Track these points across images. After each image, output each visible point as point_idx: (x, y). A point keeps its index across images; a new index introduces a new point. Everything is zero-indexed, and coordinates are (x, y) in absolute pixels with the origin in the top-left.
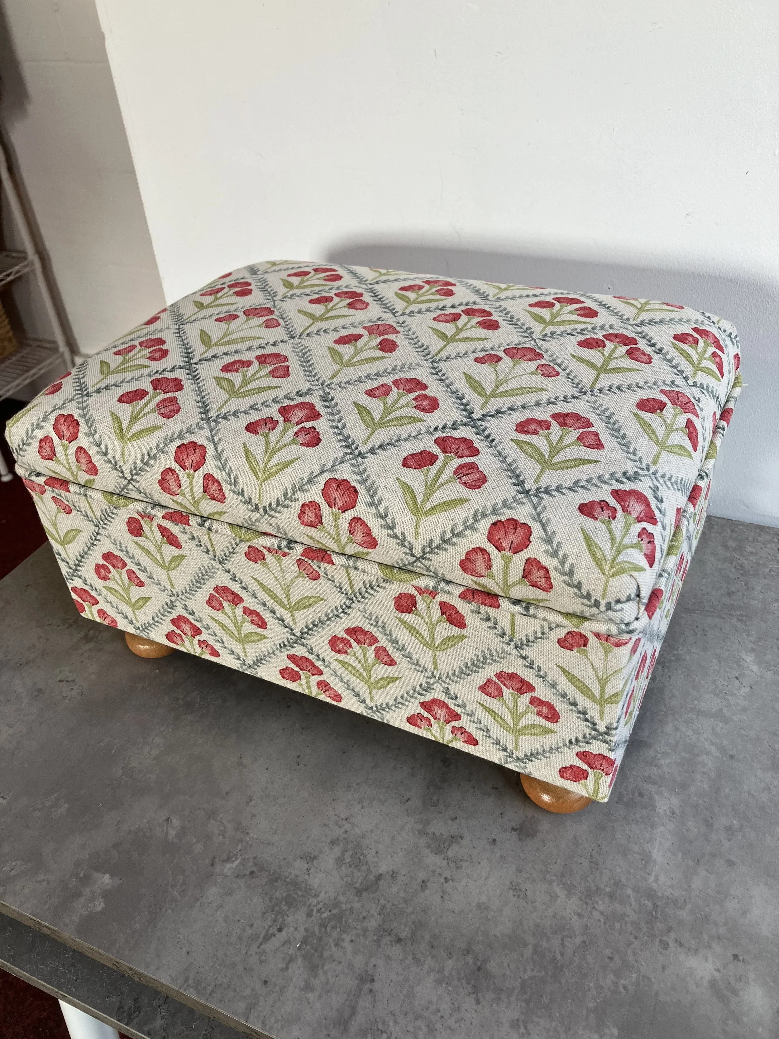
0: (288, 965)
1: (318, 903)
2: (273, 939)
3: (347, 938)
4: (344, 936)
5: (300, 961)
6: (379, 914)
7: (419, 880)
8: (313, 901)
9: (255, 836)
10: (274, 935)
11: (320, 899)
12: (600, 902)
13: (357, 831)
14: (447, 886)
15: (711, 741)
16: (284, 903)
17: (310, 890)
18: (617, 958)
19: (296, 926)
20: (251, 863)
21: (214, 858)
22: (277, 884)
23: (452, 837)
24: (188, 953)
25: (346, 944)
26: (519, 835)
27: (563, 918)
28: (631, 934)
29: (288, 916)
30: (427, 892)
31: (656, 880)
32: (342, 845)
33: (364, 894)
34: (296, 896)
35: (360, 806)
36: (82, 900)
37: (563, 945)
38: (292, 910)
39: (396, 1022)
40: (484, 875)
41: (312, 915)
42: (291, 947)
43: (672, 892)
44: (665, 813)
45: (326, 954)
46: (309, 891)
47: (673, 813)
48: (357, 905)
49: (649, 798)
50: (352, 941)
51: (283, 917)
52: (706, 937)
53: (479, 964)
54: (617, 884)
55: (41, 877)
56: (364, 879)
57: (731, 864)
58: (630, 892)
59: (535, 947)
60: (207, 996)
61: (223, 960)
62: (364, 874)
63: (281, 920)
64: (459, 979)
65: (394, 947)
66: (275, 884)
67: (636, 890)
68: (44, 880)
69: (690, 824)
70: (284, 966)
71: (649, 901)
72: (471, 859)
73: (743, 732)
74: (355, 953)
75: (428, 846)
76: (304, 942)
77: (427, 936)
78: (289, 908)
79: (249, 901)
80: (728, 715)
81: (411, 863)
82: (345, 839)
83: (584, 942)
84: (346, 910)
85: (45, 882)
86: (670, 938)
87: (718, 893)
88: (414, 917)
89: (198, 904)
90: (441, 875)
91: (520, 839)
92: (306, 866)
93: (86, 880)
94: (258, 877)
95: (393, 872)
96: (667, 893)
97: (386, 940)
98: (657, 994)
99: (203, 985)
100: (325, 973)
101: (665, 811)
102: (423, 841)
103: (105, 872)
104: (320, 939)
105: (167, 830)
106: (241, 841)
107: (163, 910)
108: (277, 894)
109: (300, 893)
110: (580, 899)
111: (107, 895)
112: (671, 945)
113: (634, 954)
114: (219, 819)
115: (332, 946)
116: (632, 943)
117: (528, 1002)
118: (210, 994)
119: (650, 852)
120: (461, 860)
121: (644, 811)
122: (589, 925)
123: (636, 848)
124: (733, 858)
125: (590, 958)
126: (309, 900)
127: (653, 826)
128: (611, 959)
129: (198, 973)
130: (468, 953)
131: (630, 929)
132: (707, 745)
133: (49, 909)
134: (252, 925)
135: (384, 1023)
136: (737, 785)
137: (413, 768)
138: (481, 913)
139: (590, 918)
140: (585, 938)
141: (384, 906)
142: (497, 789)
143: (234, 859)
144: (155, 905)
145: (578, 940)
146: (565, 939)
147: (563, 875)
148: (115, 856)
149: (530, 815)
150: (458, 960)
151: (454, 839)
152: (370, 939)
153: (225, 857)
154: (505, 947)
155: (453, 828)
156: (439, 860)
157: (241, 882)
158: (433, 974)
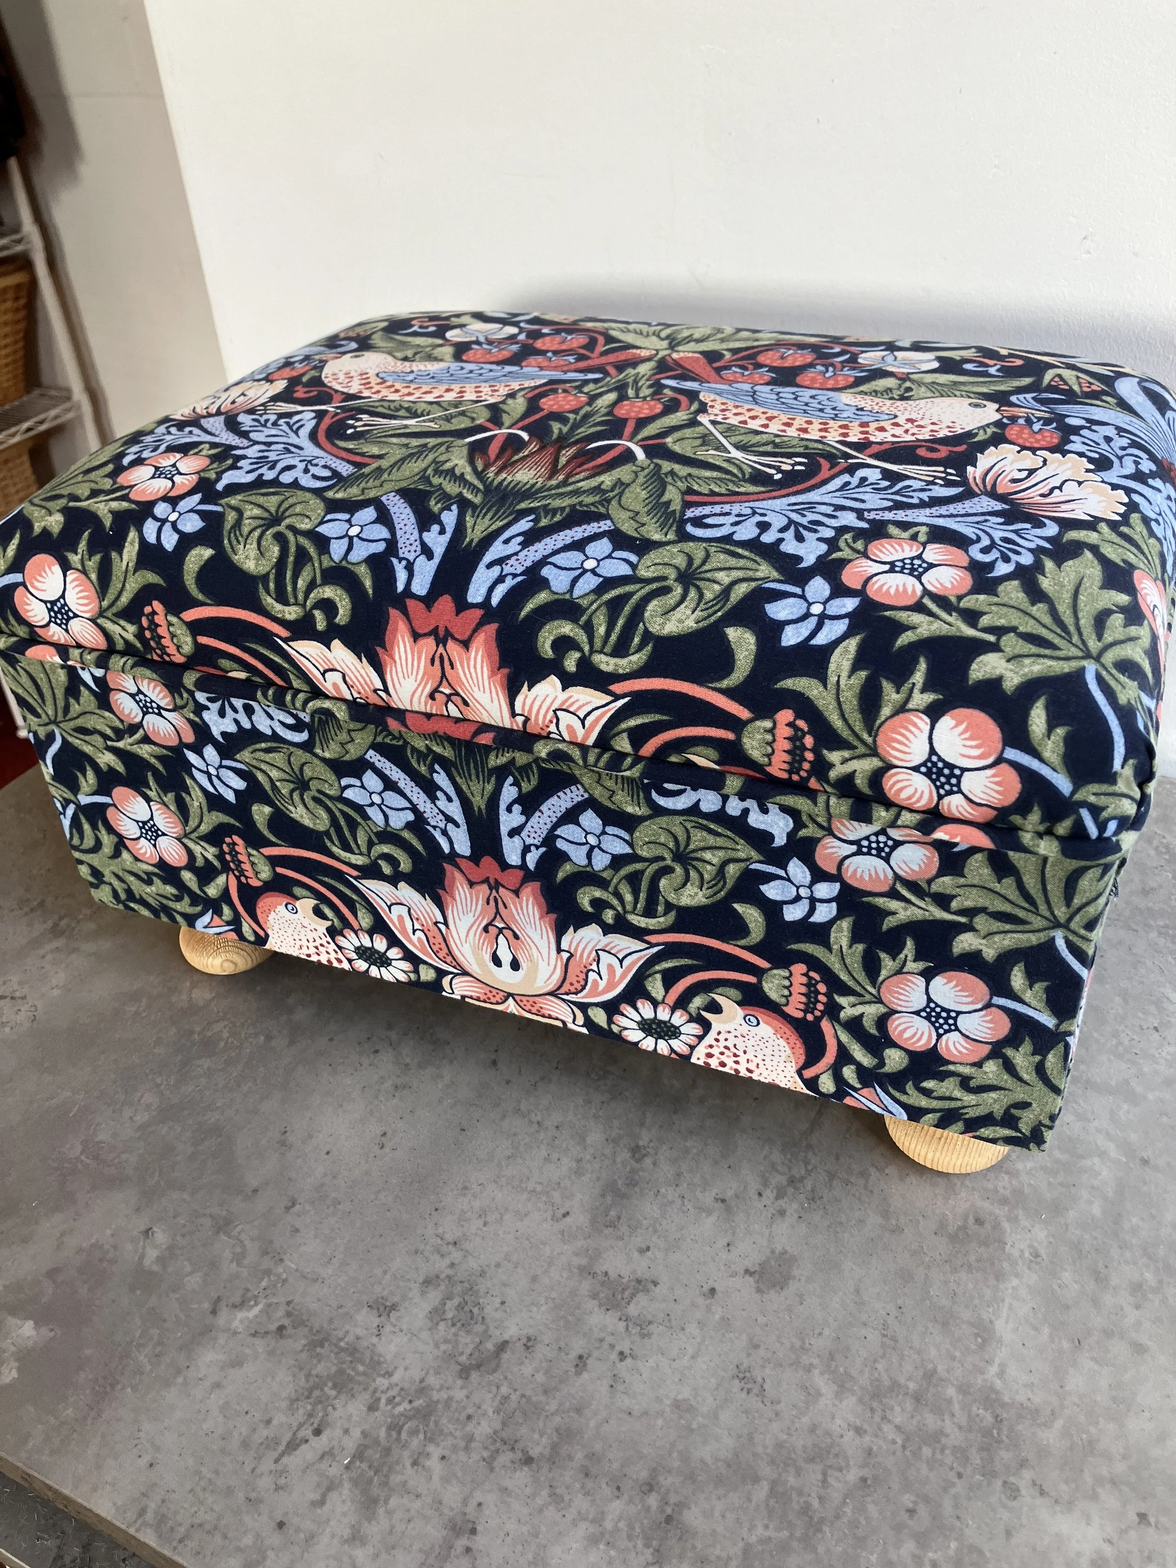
0: (324, 1496)
1: (391, 1387)
2: (304, 1447)
3: (435, 1451)
4: (431, 1448)
5: (346, 1489)
6: (497, 1411)
7: (573, 1355)
8: (382, 1383)
9: (293, 1266)
10: (307, 1441)
11: (396, 1378)
12: (898, 1409)
13: (473, 1264)
14: (623, 1367)
15: (1108, 1134)
16: (330, 1384)
17: (379, 1363)
18: (923, 1511)
19: (346, 1426)
20: (281, 1313)
21: (219, 1299)
22: (322, 1351)
23: (639, 1282)
24: (151, 1465)
25: (433, 1463)
26: (757, 1282)
27: (828, 1433)
28: (952, 1468)
29: (334, 1409)
30: (585, 1375)
31: (1001, 1374)
32: (443, 1287)
34: (353, 1373)
35: (481, 1222)
37: (824, 1481)
38: (343, 1397)
40: (690, 1351)
41: (377, 1409)
42: (334, 1464)
43: (1031, 1396)
44: (1022, 1256)
45: (396, 1479)
46: (376, 1365)
47: (1037, 1256)
48: (459, 1394)
49: (994, 1228)
50: (443, 1458)
51: (325, 1409)
52: (1089, 1480)
53: (669, 1511)
54: (930, 1376)
56: (477, 1348)
57: (1139, 1349)
58: (951, 1392)
59: (774, 1484)
60: (175, 1544)
61: (210, 1480)
62: (477, 1340)
63: (320, 1414)
64: (630, 1537)
65: (518, 1473)
66: (318, 1350)
67: (964, 1390)
69: (1067, 1276)
70: (317, 1497)
71: (986, 1409)
72: (670, 1321)
73: (1165, 1119)
74: (446, 1480)
75: (594, 1296)
76: (359, 1455)
77: (579, 1456)
78: (339, 1393)
79: (269, 1380)
80: (1139, 1090)
81: (562, 1323)
82: (449, 1277)
83: (864, 1480)
84: (438, 1401)
86: (1023, 1480)
87: (1114, 1399)
88: (557, 1419)
89: (180, 1380)
90: (612, 1346)
91: (759, 1290)
92: (376, 1321)
94: (290, 1337)
95: (529, 1339)
96: (1021, 1398)
97: (505, 1458)
99: (170, 1523)
100: (389, 1513)
101: (1022, 1251)
102: (586, 1286)
103: (27, 1318)
104: (387, 1451)
105: (144, 1248)
106: (268, 1272)
107: (119, 1387)
108: (321, 1369)
109: (361, 1368)
110: (860, 1400)
111: (25, 1357)
112: (1024, 1492)
113: (956, 1506)
114: (235, 1233)
115: (408, 1464)
116: (953, 1485)
118: (180, 1541)
119: (991, 1322)
120: (650, 1323)
121: (982, 1250)
122: (875, 1448)
123: (967, 1315)
124: (1143, 1339)
125: (873, 1510)
126: (374, 1381)
127: (999, 1276)
128: (911, 1512)
129: (163, 1501)
130: (651, 1489)
131: (949, 1459)
132: (1101, 1141)
134: (268, 1422)
136: (1153, 1211)
137: (578, 1161)
138: (681, 1417)
139: (876, 1436)
140: (865, 1472)
141: (506, 1398)
142: (723, 1201)
143: (252, 1303)
144: (105, 1378)
145: (853, 1476)
146: (830, 1472)
147: (832, 1357)
148: (49, 1288)
149: (779, 1248)
150: (631, 1501)
151: (642, 1285)
152: (475, 1456)
153: (237, 1299)
154: (719, 1481)
155: (641, 1266)
156: (611, 1320)
157: (260, 1345)
158: (583, 1525)
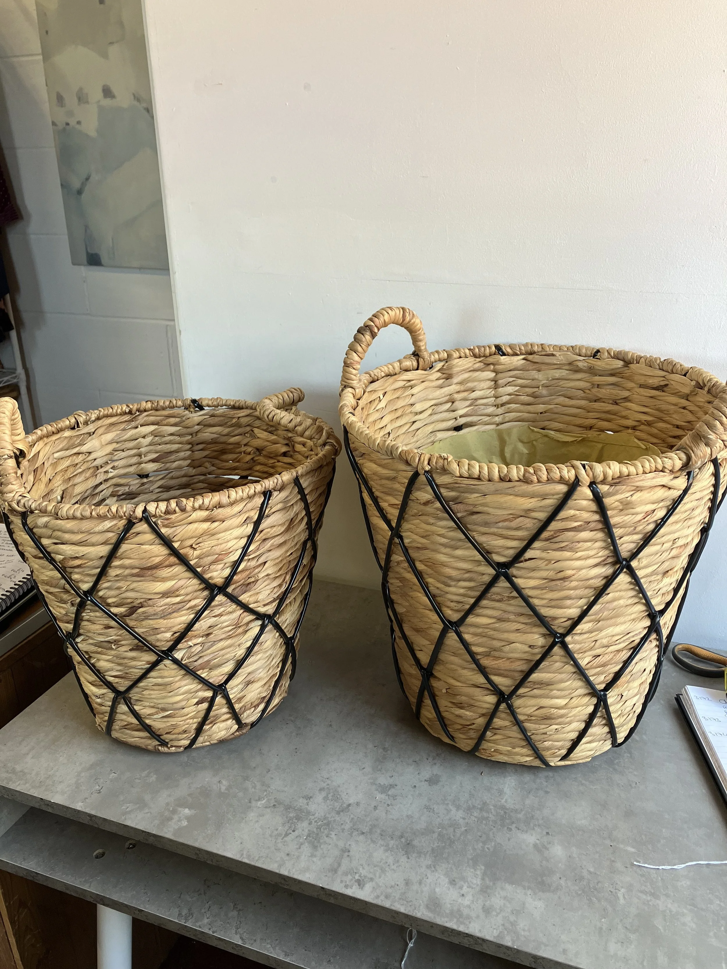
0: (300, 846)
1: (315, 818)
2: (290, 835)
4: (332, 832)
5: (306, 844)
6: (351, 822)
7: (373, 806)
8: (312, 817)
9: (274, 788)
10: (291, 833)
11: (316, 816)
12: (475, 812)
13: (335, 784)
14: (389, 808)
16: (295, 819)
18: (484, 836)
19: (303, 829)
20: (273, 801)
21: (251, 799)
22: (290, 810)
23: (391, 785)
24: (241, 843)
25: (333, 836)
26: (429, 783)
27: (455, 820)
28: (492, 825)
29: (298, 825)
30: (377, 811)
31: (506, 801)
32: (326, 791)
33: (341, 813)
34: (301, 816)
35: (335, 772)
36: (174, 821)
37: (454, 831)
38: (300, 822)
39: (363, 868)
40: (410, 802)
41: (312, 824)
42: (301, 838)
43: (515, 806)
45: (321, 841)
46: (308, 813)
48: (338, 818)
50: (336, 834)
51: (295, 825)
52: (532, 825)
53: (408, 842)
54: (485, 804)
55: (147, 811)
56: (341, 806)
57: (547, 792)
58: (491, 807)
59: (439, 833)
60: (256, 861)
61: (262, 845)
62: (341, 804)
64: (397, 849)
65: (360, 836)
66: (288, 810)
67: (495, 806)
68: (148, 813)
70: (298, 847)
71: (502, 810)
72: (402, 795)
74: (338, 840)
75: (377, 790)
76: (309, 836)
77: (379, 831)
78: (298, 821)
79: (274, 819)
81: (367, 798)
82: (328, 788)
83: (466, 830)
84: (331, 821)
85: (149, 814)
86: (513, 827)
87: (539, 806)
88: (370, 822)
89: (244, 821)
91: (430, 785)
93: (174, 812)
94: (278, 807)
95: (357, 803)
96: (512, 807)
97: (355, 833)
98: (505, 851)
99: (252, 856)
100: (322, 849)
102: (374, 787)
103: (186, 808)
104: (317, 834)
105: (220, 786)
106: (266, 791)
107: (224, 824)
108: (291, 815)
109: (304, 814)
110: (464, 811)
111: (188, 818)
112: (513, 829)
113: (493, 834)
114: (251, 780)
115: (325, 837)
116: (492, 829)
117: (435, 857)
120: (396, 796)
122: (469, 822)
123: (496, 788)
124: (548, 790)
125: (469, 837)
126: (309, 817)
128: (481, 837)
129: (248, 851)
130: (402, 837)
131: (491, 823)
133: (154, 826)
134: (277, 830)
135: (357, 869)
137: (366, 753)
138: (409, 819)
139: (469, 819)
140: (466, 828)
141: (353, 819)
142: (415, 762)
143: (262, 799)
144: (218, 822)
145: (463, 829)
146: (456, 829)
147: (454, 801)
148: (190, 800)
149: (435, 773)
150: (396, 840)
151: (392, 786)
152: (346, 833)
153: (257, 798)
154: (423, 834)
155: (391, 781)
156: (383, 796)
157: (268, 810)
158: (382, 848)
